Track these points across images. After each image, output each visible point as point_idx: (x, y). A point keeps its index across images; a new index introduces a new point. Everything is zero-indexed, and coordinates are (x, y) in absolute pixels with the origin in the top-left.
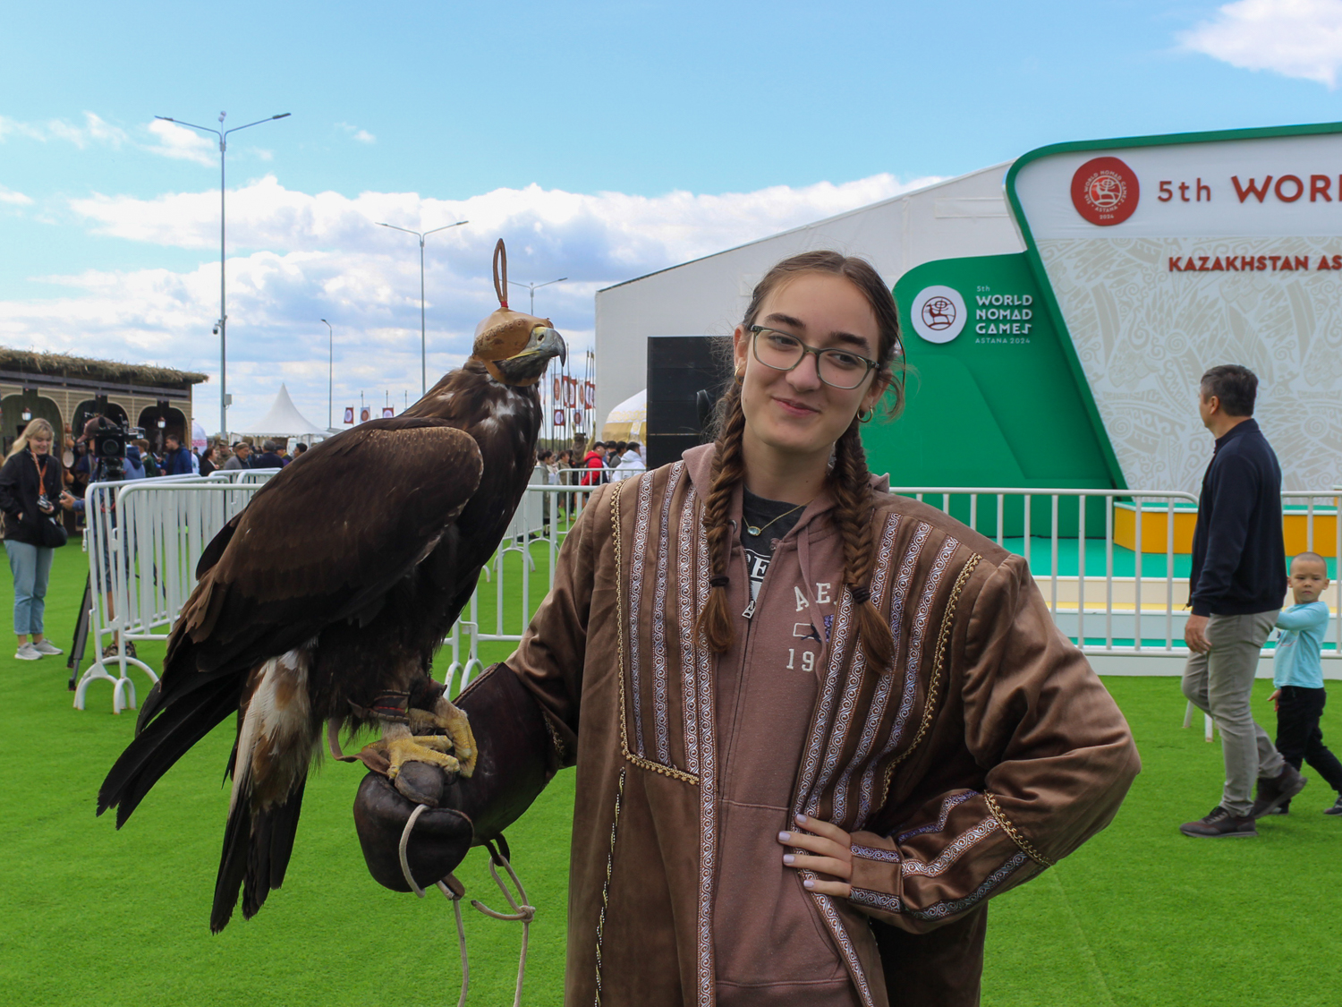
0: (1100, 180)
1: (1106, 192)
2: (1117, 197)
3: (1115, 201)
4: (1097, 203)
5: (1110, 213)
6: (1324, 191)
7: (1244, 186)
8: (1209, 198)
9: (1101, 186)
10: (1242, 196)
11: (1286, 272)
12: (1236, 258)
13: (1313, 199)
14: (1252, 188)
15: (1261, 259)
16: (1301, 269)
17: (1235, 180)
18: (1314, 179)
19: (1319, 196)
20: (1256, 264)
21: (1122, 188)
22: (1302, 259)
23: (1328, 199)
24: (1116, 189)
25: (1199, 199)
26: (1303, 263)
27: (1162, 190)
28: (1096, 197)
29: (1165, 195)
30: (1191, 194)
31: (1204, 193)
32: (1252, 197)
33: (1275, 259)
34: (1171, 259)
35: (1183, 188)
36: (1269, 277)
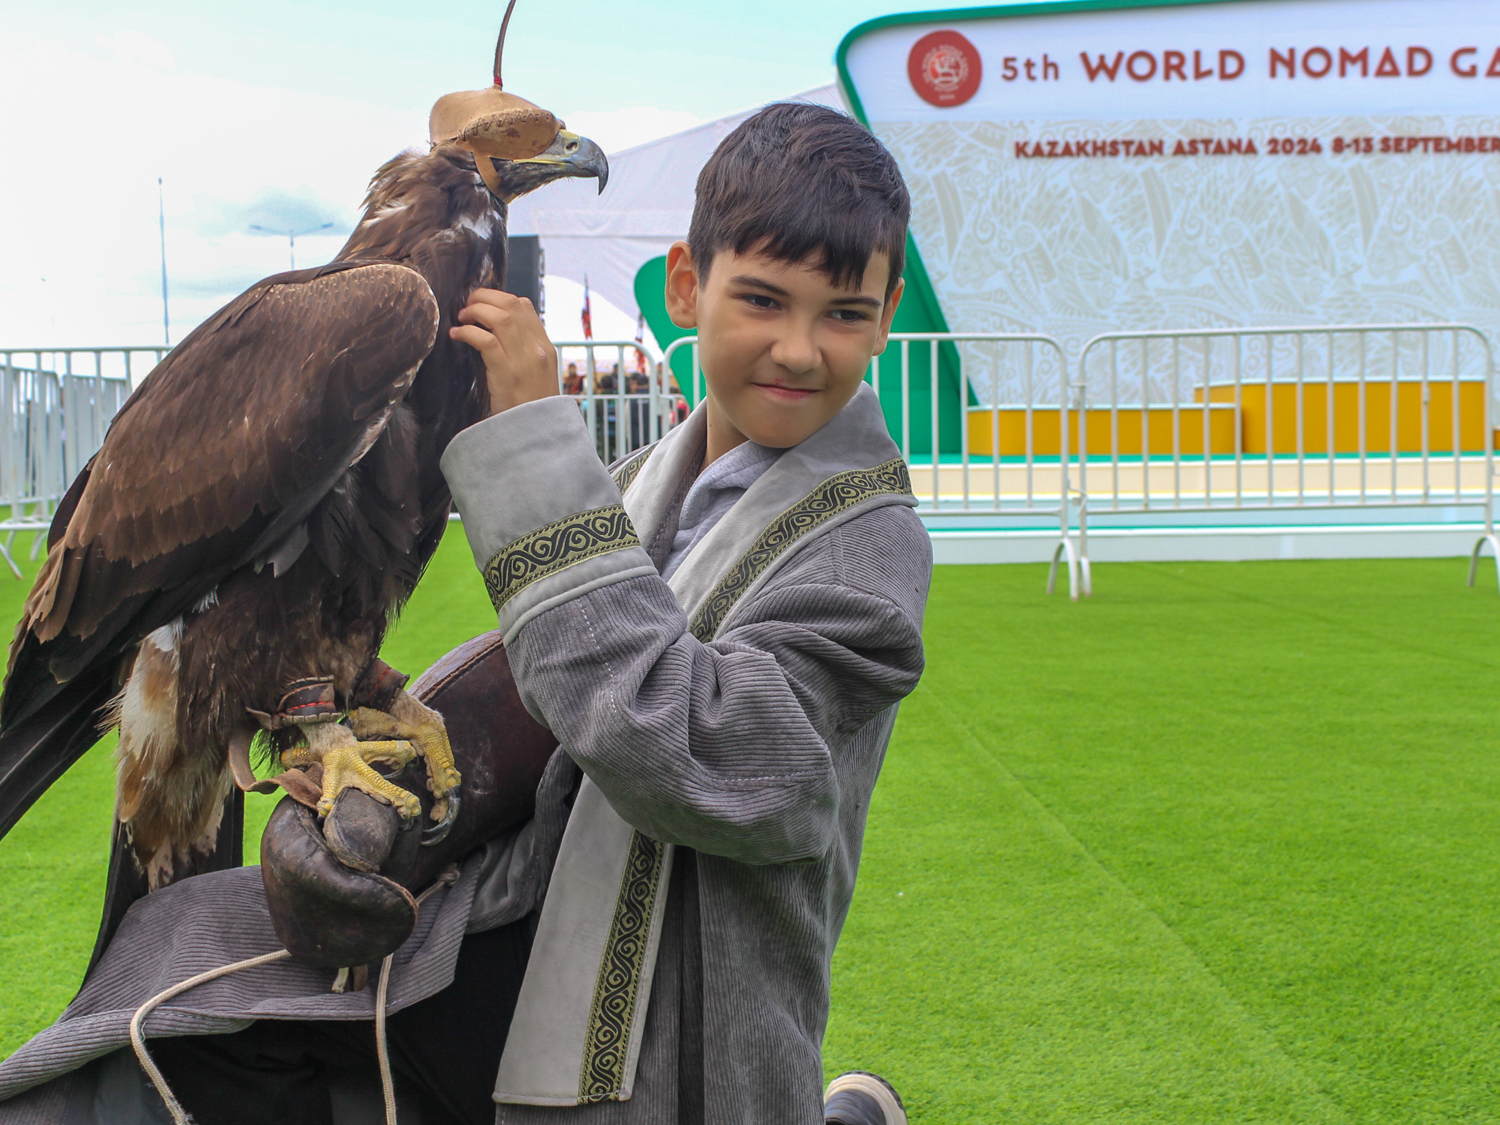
0: (940, 56)
1: (946, 70)
2: (957, 74)
3: (955, 80)
4: (936, 81)
5: (952, 93)
6: (1178, 69)
7: (1094, 63)
8: (1056, 76)
9: (941, 62)
10: (1092, 74)
11: (1141, 158)
12: (1086, 143)
13: (1167, 77)
14: (1102, 65)
15: (1114, 144)
16: (1156, 155)
17: (1084, 57)
18: (1168, 55)
19: (1174, 75)
20: (1108, 149)
21: (964, 65)
22: (1156, 142)
23: (1183, 77)
24: (956, 66)
25: (1046, 76)
26: (1157, 148)
27: (1007, 67)
28: (935, 75)
29: (1010, 73)
30: (1038, 71)
31: (1051, 71)
32: (1102, 76)
33: (1128, 144)
34: (1017, 144)
35: (1029, 65)
36: (1122, 163)
